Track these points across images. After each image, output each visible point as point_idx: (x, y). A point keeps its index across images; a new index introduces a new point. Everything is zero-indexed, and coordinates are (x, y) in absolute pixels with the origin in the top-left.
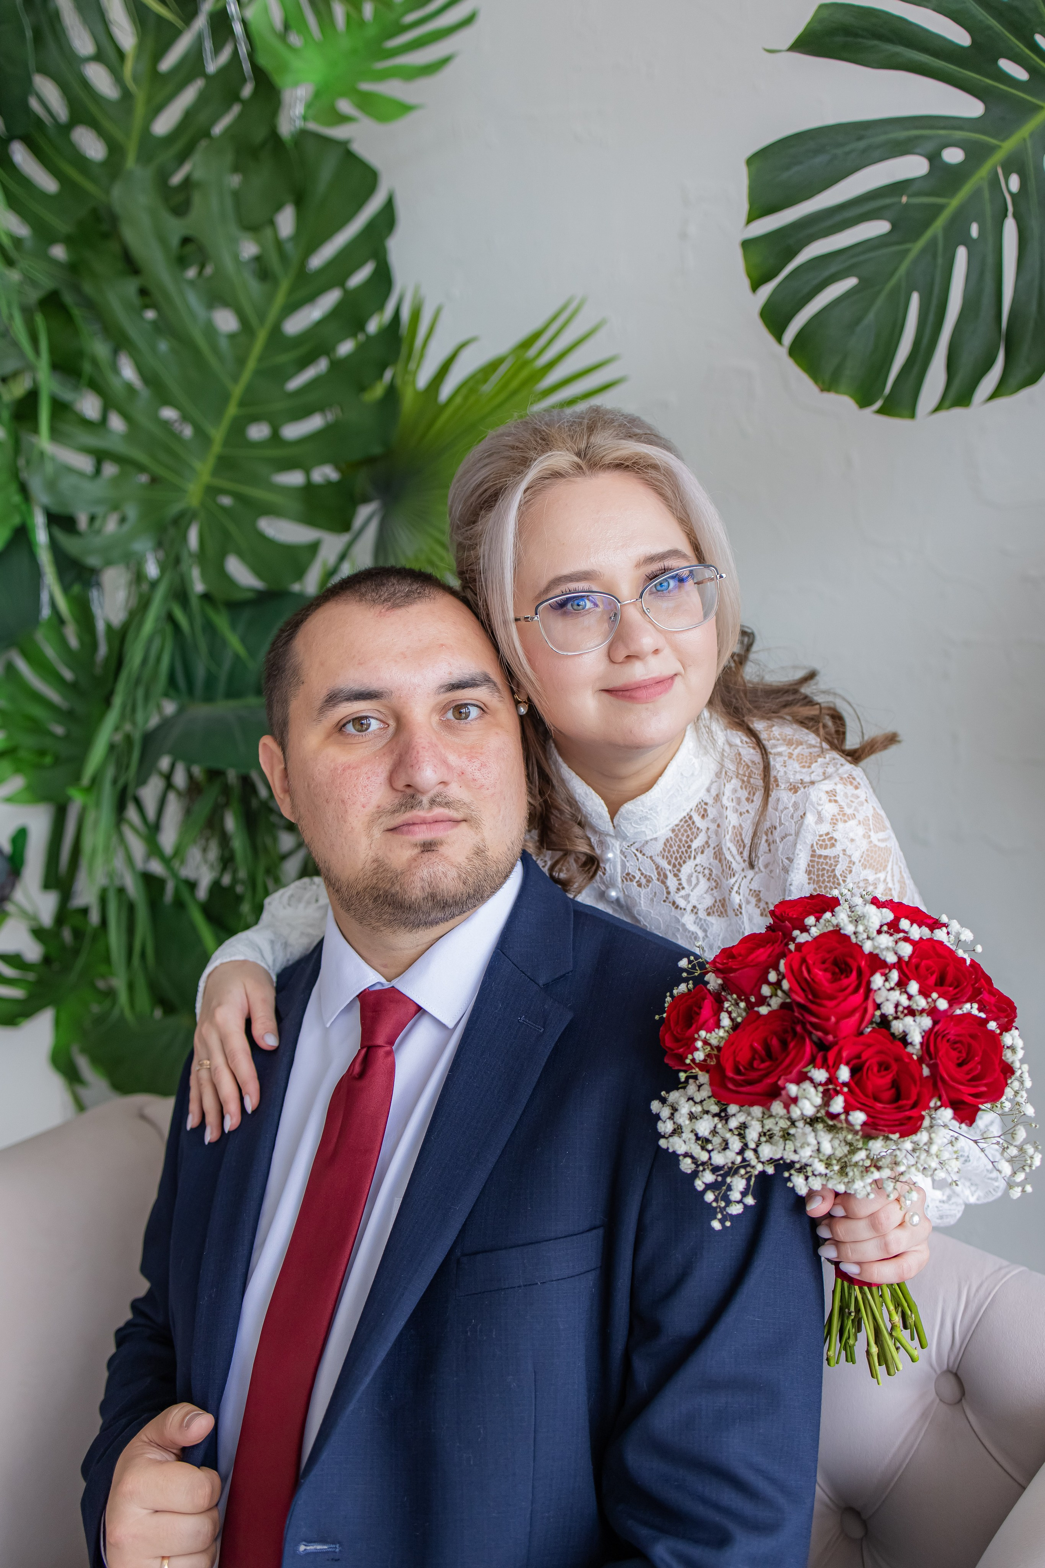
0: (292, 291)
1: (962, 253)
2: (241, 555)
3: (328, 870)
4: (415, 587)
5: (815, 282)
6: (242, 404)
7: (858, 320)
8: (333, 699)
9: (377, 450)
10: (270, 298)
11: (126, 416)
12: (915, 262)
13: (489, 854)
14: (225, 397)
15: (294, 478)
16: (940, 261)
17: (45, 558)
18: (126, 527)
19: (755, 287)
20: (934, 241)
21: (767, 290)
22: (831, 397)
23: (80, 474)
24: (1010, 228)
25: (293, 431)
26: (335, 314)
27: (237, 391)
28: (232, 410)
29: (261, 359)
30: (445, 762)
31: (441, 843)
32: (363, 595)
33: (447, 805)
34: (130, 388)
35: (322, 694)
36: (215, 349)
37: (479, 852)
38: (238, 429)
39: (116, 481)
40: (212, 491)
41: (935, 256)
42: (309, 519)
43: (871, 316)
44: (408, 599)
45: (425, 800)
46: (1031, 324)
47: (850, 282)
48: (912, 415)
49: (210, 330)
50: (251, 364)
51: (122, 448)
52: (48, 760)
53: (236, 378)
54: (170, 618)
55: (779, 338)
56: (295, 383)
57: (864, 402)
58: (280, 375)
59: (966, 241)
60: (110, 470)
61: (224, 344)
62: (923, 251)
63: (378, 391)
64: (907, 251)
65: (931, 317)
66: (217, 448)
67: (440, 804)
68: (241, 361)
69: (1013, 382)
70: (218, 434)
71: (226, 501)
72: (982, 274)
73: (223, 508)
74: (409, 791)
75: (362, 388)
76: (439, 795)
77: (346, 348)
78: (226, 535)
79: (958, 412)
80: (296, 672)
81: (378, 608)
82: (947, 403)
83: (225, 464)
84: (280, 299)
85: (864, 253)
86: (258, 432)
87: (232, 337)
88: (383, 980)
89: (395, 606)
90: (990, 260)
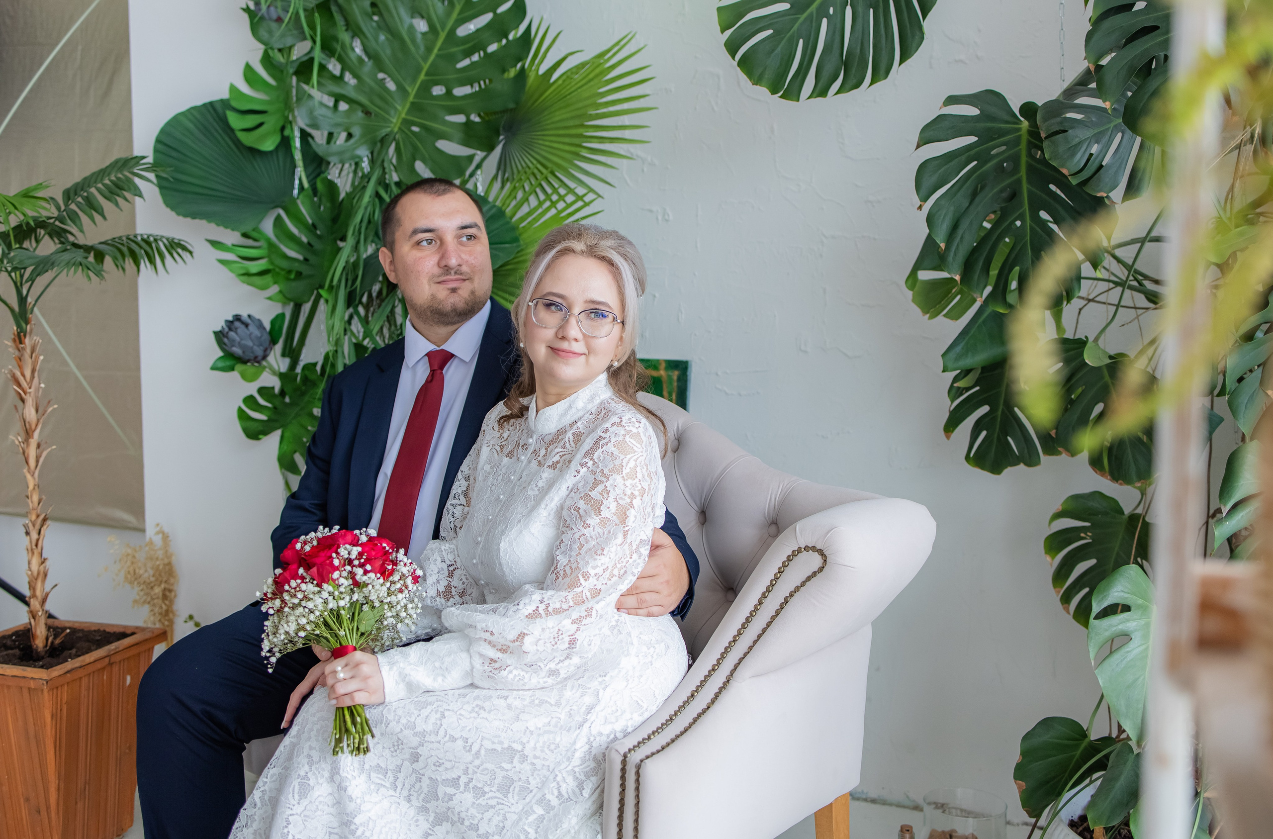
0: (461, 12)
1: (825, 21)
2: (424, 161)
3: (412, 301)
4: (447, 187)
5: (752, 31)
6: (427, 74)
7: (773, 50)
8: (415, 232)
9: (511, 106)
10: (449, 14)
11: (355, 76)
12: (801, 24)
13: (477, 293)
14: (419, 70)
15: (461, 119)
16: (814, 24)
17: (298, 156)
18: (352, 141)
19: (722, 32)
20: (811, 14)
21: (729, 32)
22: (758, 87)
23: (327, 107)
24: (849, 10)
25: (459, 91)
26: (488, 26)
27: (426, 67)
28: (422, 77)
29: (439, 50)
30: (460, 256)
31: (459, 288)
32: (426, 190)
33: (461, 274)
34: (360, 60)
35: (411, 230)
36: (413, 41)
37: (473, 293)
38: (425, 88)
39: (347, 113)
40: (407, 123)
41: (811, 22)
42: (466, 143)
43: (779, 49)
44: (444, 192)
45: (453, 272)
46: (857, 58)
47: (770, 32)
48: (798, 100)
49: (411, 28)
50: (435, 51)
51: (353, 94)
52: (292, 276)
53: (425, 59)
54: (377, 195)
55: (733, 58)
56: (461, 65)
57: (774, 91)
58: (452, 59)
59: (827, 15)
60: (343, 106)
61: (419, 37)
62: (806, 19)
63: (512, 73)
64: (799, 18)
65: (809, 51)
66: (411, 99)
67: (458, 274)
68: (429, 50)
69: (847, 86)
70: (412, 91)
71: (415, 129)
72: (834, 32)
73: (414, 133)
74: (446, 268)
75: (504, 70)
76: (458, 270)
77: (492, 48)
78: (415, 148)
79: (820, 100)
80: (399, 221)
81: (433, 196)
82: (815, 95)
83: (416, 108)
84: (455, 15)
85: (775, 18)
86: (438, 91)
87: (424, 34)
88: (436, 347)
89: (439, 195)
90: (839, 26)
